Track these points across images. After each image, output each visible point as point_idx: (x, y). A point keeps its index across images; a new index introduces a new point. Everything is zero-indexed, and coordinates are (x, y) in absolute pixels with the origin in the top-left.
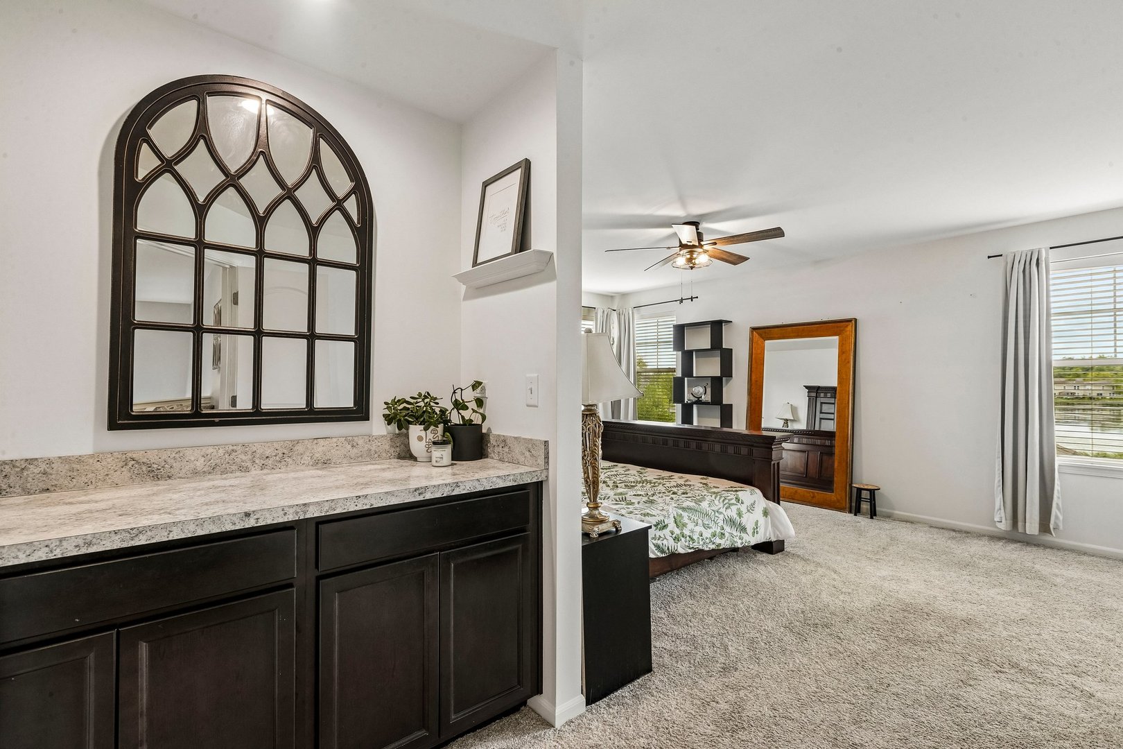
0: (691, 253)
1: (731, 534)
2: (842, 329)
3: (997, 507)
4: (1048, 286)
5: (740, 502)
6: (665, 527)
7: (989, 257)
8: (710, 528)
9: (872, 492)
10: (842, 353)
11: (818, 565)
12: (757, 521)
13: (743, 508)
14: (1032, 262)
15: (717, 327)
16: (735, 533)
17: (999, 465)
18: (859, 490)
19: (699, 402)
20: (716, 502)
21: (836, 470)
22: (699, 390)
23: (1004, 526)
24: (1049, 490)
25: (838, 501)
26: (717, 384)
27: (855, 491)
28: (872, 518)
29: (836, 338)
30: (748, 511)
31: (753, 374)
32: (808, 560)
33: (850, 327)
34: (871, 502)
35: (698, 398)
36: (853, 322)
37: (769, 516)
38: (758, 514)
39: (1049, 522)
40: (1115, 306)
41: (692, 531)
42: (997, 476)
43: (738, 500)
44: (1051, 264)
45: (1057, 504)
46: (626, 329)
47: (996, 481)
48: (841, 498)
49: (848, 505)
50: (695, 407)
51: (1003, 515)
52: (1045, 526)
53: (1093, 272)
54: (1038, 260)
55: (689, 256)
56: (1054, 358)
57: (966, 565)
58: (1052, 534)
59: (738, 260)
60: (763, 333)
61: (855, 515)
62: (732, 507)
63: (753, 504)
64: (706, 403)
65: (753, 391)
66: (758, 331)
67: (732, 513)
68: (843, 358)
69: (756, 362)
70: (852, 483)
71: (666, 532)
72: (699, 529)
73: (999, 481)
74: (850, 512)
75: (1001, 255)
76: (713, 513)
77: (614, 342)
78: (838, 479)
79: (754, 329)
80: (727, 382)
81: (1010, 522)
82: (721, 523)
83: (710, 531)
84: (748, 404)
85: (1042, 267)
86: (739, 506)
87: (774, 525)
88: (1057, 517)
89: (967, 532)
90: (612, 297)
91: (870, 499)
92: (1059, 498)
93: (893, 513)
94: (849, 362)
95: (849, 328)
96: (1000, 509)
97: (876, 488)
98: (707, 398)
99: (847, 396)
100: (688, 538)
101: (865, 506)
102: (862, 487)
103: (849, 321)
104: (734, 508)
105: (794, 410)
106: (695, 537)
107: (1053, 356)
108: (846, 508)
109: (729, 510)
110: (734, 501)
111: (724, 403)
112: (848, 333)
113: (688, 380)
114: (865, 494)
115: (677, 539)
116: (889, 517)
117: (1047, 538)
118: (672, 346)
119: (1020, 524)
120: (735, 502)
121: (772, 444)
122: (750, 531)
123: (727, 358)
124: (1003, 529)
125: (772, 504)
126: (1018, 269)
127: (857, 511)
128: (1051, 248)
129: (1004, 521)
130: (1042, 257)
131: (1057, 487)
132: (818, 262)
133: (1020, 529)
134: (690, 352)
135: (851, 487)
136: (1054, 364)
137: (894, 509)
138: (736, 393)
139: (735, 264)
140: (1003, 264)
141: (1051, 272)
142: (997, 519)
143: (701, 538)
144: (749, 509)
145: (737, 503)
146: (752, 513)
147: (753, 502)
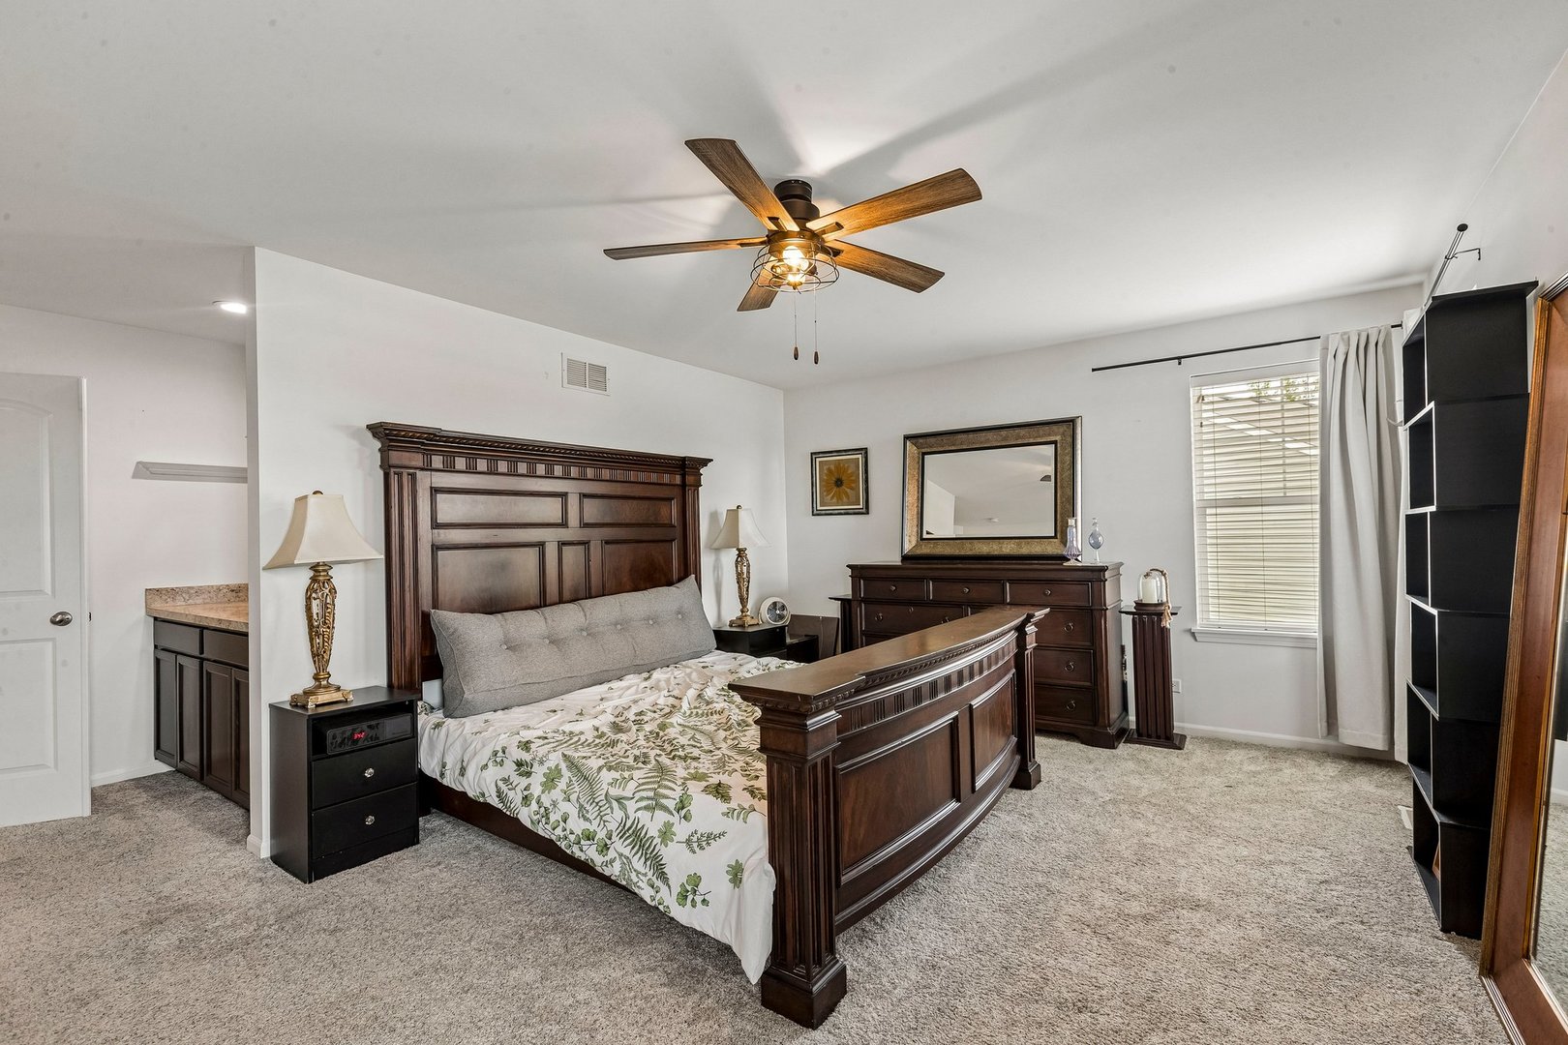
5: (683, 812)
6: (528, 774)
8: (586, 819)
12: (697, 876)
13: (682, 830)
20: (631, 785)
30: (688, 842)
41: (554, 804)
43: (682, 806)
62: (658, 813)
63: (710, 837)
67: (653, 823)
71: (524, 782)
72: (571, 809)
82: (613, 826)
83: (584, 825)
86: (675, 819)
100: (542, 810)
104: (661, 817)
106: (553, 818)
109: (647, 815)
110: (669, 804)
115: (526, 800)
120: (672, 809)
122: (675, 884)
143: (562, 824)
144: (695, 839)
145: (674, 812)
146: (694, 852)
147: (716, 832)
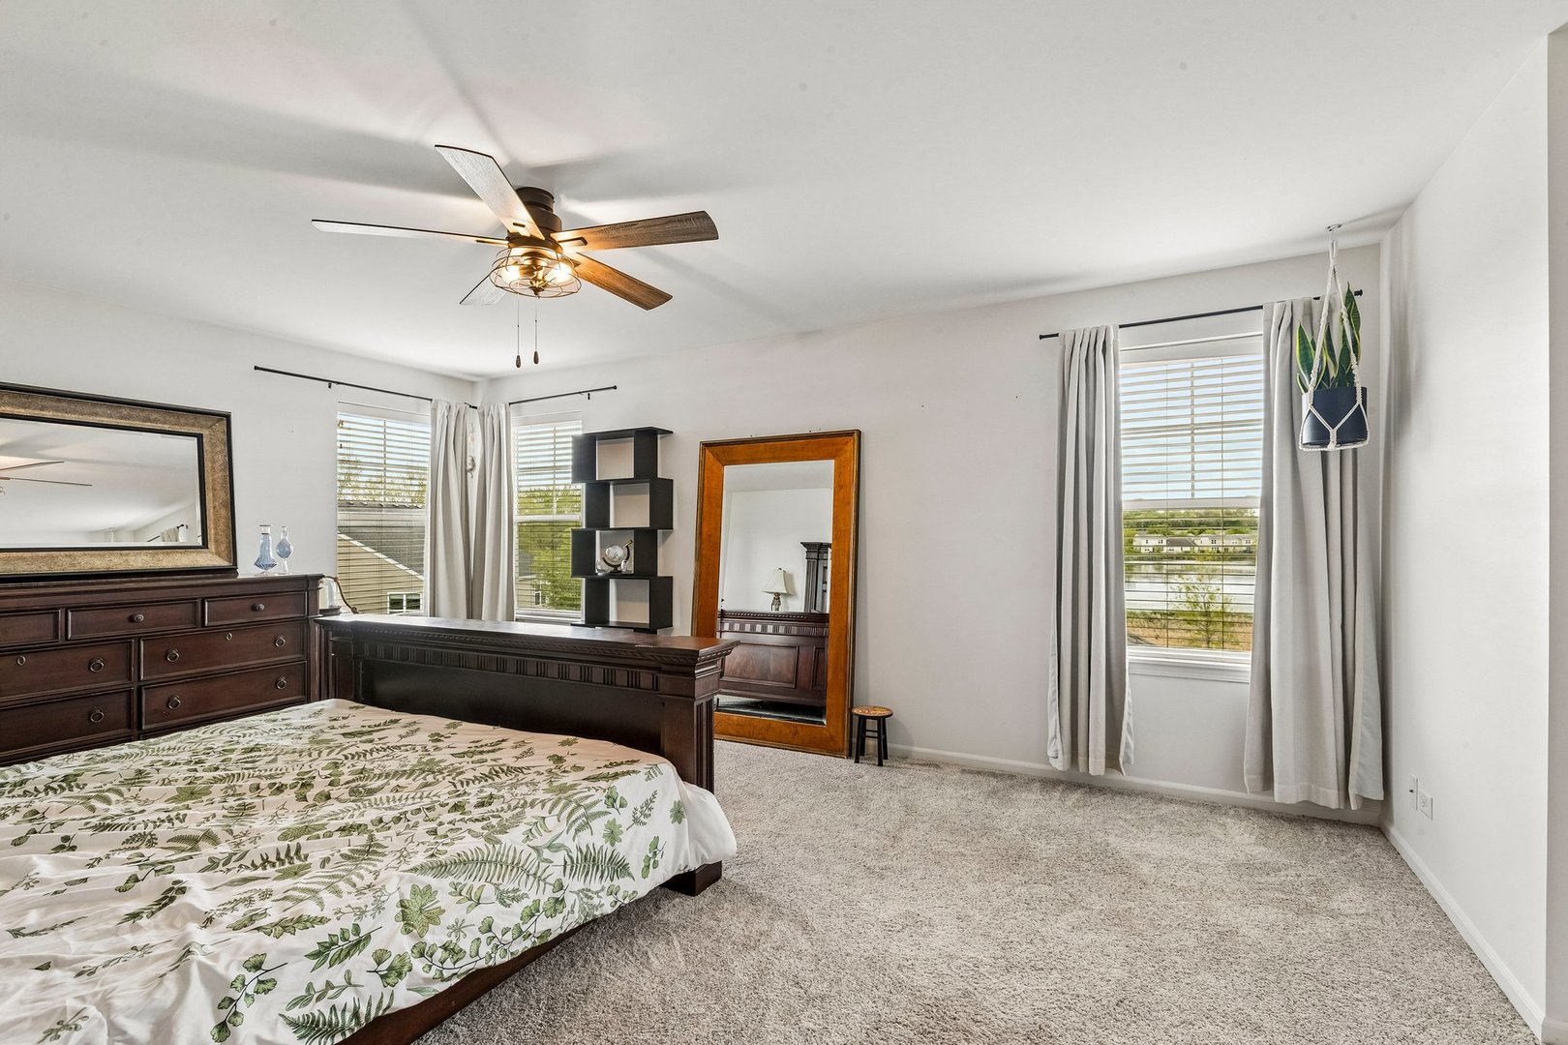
0: (534, 256)
1: (586, 893)
2: (840, 446)
3: (1051, 734)
4: (1117, 386)
5: (618, 803)
6: (360, 944)
7: (1041, 337)
8: (520, 898)
9: (881, 721)
10: (839, 487)
11: (777, 912)
12: (657, 839)
13: (623, 818)
14: (1098, 348)
15: (647, 441)
16: (595, 886)
17: (1053, 666)
18: (863, 719)
19: (616, 574)
20: (551, 822)
21: (829, 685)
22: (617, 552)
23: (1060, 764)
24: (1117, 704)
25: (832, 738)
26: (646, 543)
27: (856, 720)
28: (880, 764)
29: (831, 463)
30: (635, 820)
31: (704, 525)
32: (760, 897)
33: (851, 446)
34: (879, 738)
35: (616, 567)
36: (855, 435)
37: (685, 821)
38: (661, 821)
39: (1119, 753)
40: (1193, 420)
41: (456, 928)
42: (1050, 685)
43: (611, 800)
44: (1120, 353)
45: (1128, 725)
46: (496, 440)
47: (1050, 693)
48: (836, 732)
49: (846, 745)
50: (612, 583)
51: (1059, 747)
52: (1112, 760)
53: (1169, 368)
54: (1105, 342)
55: (528, 263)
56: (1124, 497)
57: (1016, 858)
58: (1121, 772)
59: (650, 297)
60: (720, 453)
61: (857, 761)
62: (594, 824)
63: (648, 805)
64: (627, 576)
65: (704, 552)
66: (717, 449)
67: (594, 838)
68: (841, 496)
69: (710, 503)
70: (852, 707)
73: (1055, 692)
74: (850, 756)
75: (1057, 335)
76: (534, 855)
77: (474, 465)
78: (832, 700)
79: (706, 445)
80: (665, 537)
81: (1068, 756)
82: (556, 874)
83: (518, 908)
84: (696, 576)
85: (1110, 354)
86: (613, 814)
87: (696, 837)
88: (1127, 745)
89: (1012, 776)
90: (472, 383)
91: (878, 732)
92: (1130, 714)
93: (910, 751)
94: (849, 503)
95: (849, 447)
96: (1056, 737)
97: (887, 713)
98: (627, 567)
99: (846, 561)
100: (438, 952)
101: (871, 744)
102: (866, 713)
103: (849, 434)
104: (599, 825)
105: (788, 578)
106: (466, 943)
107: (1123, 495)
108: (843, 751)
109: (585, 834)
110: (601, 807)
111: (659, 575)
112: (848, 454)
113: (601, 534)
114: (871, 725)
116: (904, 757)
117: (1115, 776)
118: (570, 475)
119: (1081, 759)
120: (604, 808)
121: (694, 667)
122: (635, 866)
123: (662, 496)
124: (1060, 769)
125: (693, 792)
126: (1080, 355)
127: (857, 753)
128: (1121, 327)
129: (1060, 756)
130: (1110, 337)
131: (1128, 699)
132: (805, 335)
133: (1082, 768)
134: (605, 485)
135: (851, 715)
136: (1125, 508)
137: (912, 744)
138: (677, 559)
139: (647, 307)
140: (1059, 348)
141: (1121, 366)
142: (1050, 753)
143: (485, 936)
144: (639, 814)
145: (608, 810)
146: (645, 824)
147: (649, 796)
